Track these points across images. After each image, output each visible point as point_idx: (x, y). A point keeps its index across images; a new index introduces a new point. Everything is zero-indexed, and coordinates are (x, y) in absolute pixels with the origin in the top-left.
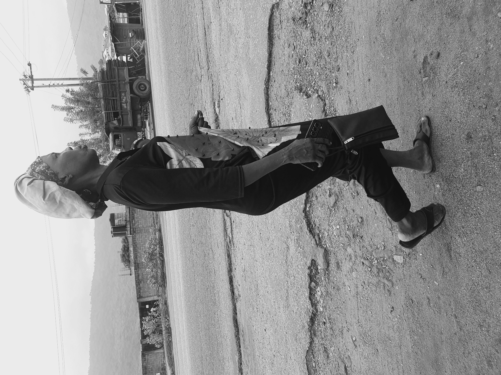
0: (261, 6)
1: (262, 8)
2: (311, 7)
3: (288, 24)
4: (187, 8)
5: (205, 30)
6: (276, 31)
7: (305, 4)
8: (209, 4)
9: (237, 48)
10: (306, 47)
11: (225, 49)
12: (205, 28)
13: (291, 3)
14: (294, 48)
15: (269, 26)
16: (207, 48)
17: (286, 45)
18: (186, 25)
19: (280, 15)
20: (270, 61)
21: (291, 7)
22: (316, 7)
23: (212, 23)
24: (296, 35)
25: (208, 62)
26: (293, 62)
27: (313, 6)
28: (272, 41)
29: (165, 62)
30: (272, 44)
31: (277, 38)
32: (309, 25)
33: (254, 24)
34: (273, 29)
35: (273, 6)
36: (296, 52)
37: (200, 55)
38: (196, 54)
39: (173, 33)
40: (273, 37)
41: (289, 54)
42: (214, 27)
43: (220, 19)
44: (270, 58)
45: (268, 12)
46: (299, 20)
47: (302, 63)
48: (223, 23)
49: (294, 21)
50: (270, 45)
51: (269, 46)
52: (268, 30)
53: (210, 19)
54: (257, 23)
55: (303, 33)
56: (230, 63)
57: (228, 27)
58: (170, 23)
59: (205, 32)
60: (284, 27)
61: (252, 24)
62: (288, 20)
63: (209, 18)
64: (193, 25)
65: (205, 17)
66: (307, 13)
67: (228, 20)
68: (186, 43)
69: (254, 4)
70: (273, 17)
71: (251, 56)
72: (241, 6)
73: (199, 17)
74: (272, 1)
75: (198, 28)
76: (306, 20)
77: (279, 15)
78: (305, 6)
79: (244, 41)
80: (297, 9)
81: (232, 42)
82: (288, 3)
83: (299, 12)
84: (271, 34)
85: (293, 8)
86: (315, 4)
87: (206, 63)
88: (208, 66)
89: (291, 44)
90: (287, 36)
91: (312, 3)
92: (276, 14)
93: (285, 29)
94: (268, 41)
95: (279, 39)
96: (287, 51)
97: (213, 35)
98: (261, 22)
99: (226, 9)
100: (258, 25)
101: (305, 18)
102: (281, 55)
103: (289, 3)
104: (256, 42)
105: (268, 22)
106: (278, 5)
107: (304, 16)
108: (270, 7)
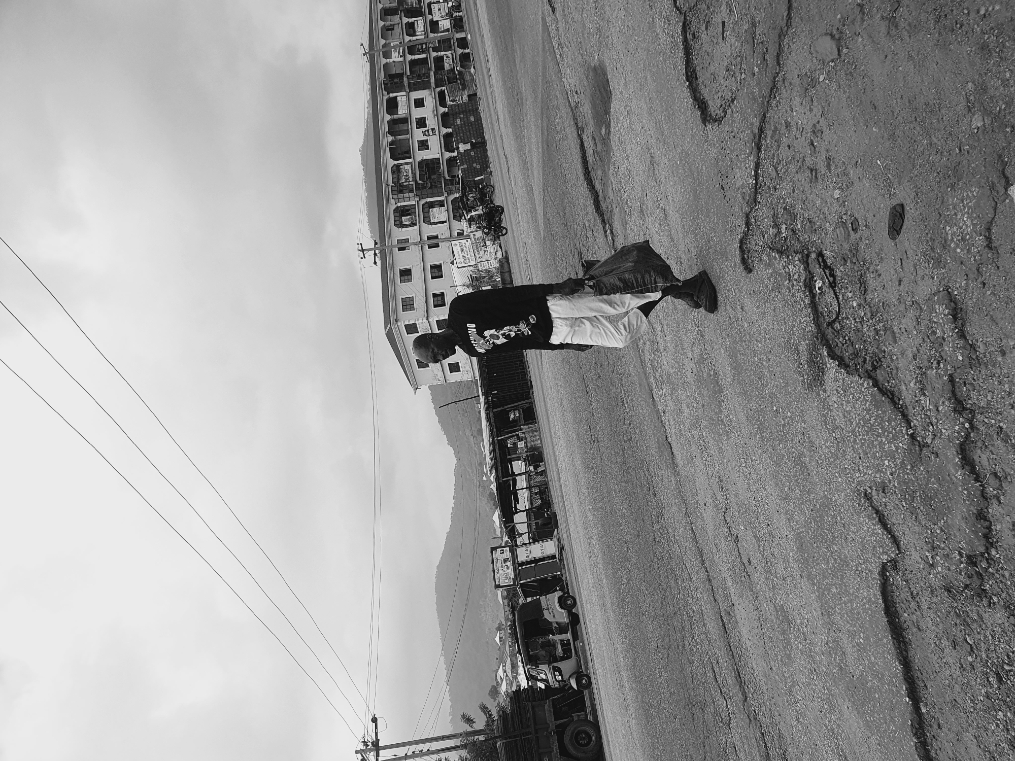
0: (852, 569)
1: (855, 572)
2: (988, 563)
3: (935, 599)
4: (672, 581)
5: (722, 621)
6: (906, 615)
7: (969, 557)
8: (723, 571)
9: (812, 654)
10: (1008, 647)
11: (779, 657)
12: (721, 617)
13: (930, 557)
14: (972, 650)
15: (885, 605)
16: (733, 657)
17: (945, 642)
18: (675, 613)
19: (906, 581)
20: (910, 678)
21: (932, 566)
22: (1003, 562)
23: (735, 607)
24: (965, 621)
25: (741, 683)
26: (978, 680)
27: (992, 559)
28: (901, 634)
29: (634, 686)
30: (905, 643)
31: (915, 630)
32: (995, 599)
33: (845, 603)
34: (896, 610)
35: (884, 565)
36: (979, 658)
37: (717, 670)
38: (708, 668)
39: (647, 628)
40: (901, 628)
41: (960, 664)
42: (743, 613)
43: (756, 598)
44: (908, 673)
45: (875, 579)
46: (964, 590)
47: (1009, 682)
48: (765, 605)
49: (950, 591)
50: (899, 645)
51: (898, 647)
52: (885, 614)
53: (730, 599)
54: (851, 601)
55: (986, 616)
56: (801, 685)
57: (777, 612)
58: (638, 609)
59: (724, 625)
60: (924, 606)
61: (839, 604)
62: (932, 591)
63: (728, 597)
64: (691, 612)
65: (717, 596)
66: (981, 575)
67: (776, 599)
68: (680, 648)
69: (833, 565)
70: (890, 588)
71: (857, 670)
72: (802, 572)
73: (704, 597)
74: (879, 558)
75: (705, 617)
76: (983, 590)
77: (905, 583)
78: (972, 560)
79: (828, 638)
80: (953, 567)
81: (796, 643)
82: (921, 557)
83: (961, 575)
84: (894, 620)
85: (940, 569)
86: (997, 556)
87: (738, 687)
88: (742, 694)
89: (960, 641)
90: (941, 625)
91: (986, 555)
92: (897, 579)
93: (929, 608)
94: (892, 637)
95: (920, 630)
96: (951, 656)
97: (744, 631)
98: (862, 600)
99: (767, 579)
100: (857, 606)
101: (980, 586)
102: (937, 665)
103: (924, 557)
104: (861, 640)
105: (881, 597)
106: (895, 563)
107: (976, 582)
108: (876, 569)
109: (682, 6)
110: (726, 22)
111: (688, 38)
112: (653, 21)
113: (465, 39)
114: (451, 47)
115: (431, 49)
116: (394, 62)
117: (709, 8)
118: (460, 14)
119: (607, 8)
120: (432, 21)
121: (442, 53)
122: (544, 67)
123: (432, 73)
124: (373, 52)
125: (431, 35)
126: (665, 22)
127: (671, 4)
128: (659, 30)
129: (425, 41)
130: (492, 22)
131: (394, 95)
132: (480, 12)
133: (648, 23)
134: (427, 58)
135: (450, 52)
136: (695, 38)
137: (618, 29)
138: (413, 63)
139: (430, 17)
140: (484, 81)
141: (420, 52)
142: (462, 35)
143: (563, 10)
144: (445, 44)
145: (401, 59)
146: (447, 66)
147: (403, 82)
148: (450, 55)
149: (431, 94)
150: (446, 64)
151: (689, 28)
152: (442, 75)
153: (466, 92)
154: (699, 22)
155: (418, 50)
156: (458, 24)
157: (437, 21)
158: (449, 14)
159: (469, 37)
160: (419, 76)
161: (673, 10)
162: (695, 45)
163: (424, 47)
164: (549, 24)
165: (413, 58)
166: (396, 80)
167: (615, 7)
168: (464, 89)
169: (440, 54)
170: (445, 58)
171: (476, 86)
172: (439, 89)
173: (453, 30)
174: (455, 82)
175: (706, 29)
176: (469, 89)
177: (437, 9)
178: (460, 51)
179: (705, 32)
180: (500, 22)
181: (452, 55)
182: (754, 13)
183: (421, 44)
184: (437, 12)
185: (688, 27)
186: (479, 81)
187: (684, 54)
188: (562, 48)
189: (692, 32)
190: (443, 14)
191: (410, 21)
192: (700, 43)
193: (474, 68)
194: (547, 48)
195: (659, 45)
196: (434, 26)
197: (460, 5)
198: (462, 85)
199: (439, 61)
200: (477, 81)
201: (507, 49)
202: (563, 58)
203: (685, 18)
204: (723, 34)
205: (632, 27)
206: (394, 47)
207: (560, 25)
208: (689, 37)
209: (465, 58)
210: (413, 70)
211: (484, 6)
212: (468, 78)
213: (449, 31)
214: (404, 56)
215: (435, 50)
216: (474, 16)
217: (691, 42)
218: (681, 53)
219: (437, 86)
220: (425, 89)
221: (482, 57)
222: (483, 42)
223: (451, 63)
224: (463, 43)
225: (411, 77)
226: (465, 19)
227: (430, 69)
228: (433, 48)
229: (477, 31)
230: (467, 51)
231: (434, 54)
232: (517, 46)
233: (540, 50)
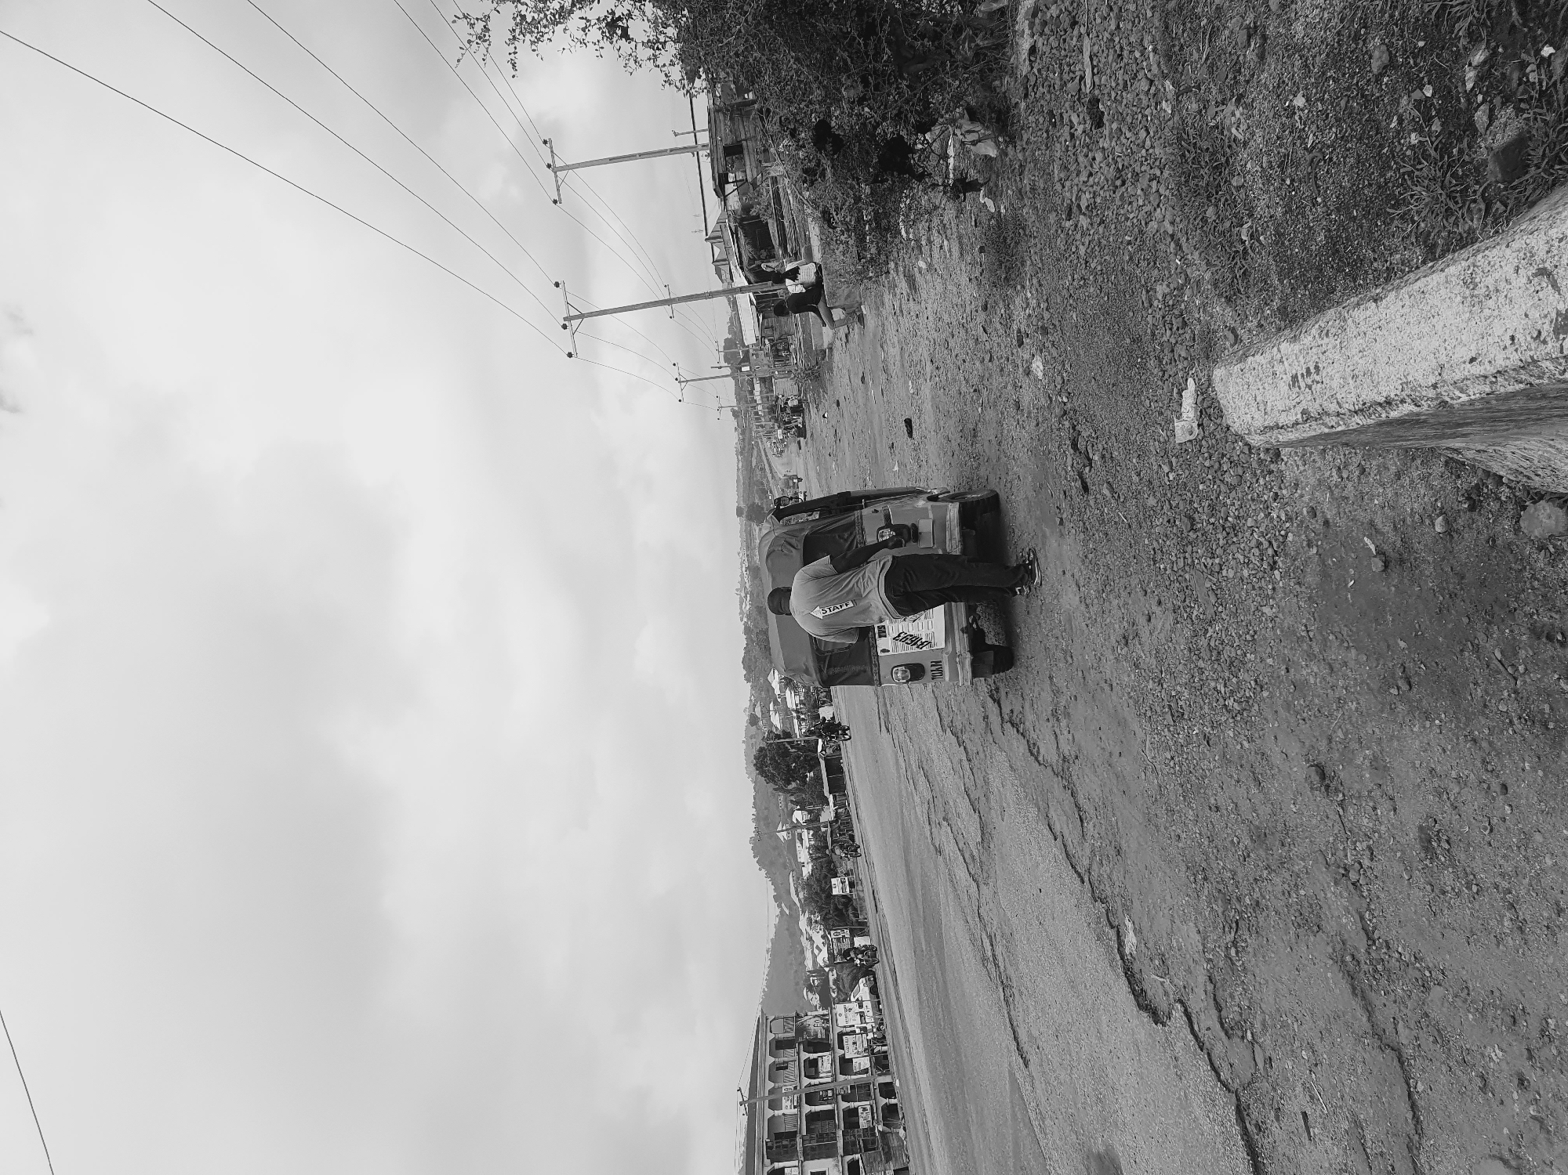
109: (1230, 1081)
110: (1309, 1113)
111: (1250, 1130)
112: (1186, 1096)
113: (890, 1084)
114: (870, 1095)
115: (840, 1097)
116: (784, 1114)
117: (1275, 1090)
118: (885, 1048)
119: (1110, 1070)
120: (842, 1059)
121: (857, 1104)
122: (1016, 1144)
123: (840, 1133)
124: (752, 1101)
125: (841, 1078)
126: (1205, 1101)
127: (1211, 1076)
128: (1198, 1112)
129: (832, 1086)
130: (932, 1069)
131: (781, 1165)
132: (914, 1051)
133: (1179, 1099)
134: (833, 1110)
135: (868, 1103)
136: (1260, 1130)
137: (1130, 1102)
138: (812, 1118)
139: (841, 1052)
140: (921, 1152)
141: (824, 1100)
142: (887, 1079)
143: (1041, 1065)
144: (862, 1091)
145: (795, 1111)
146: (863, 1124)
147: (794, 1145)
148: (868, 1107)
149: (837, 1165)
150: (861, 1121)
151: (1248, 1115)
152: (854, 1136)
153: (892, 1166)
154: (1264, 1107)
155: (822, 1098)
156: (881, 1063)
157: (851, 1059)
158: (870, 1050)
159: (897, 1084)
160: (821, 1137)
161: (1216, 1086)
162: (1263, 1142)
163: (830, 1093)
164: (1021, 1081)
165: (813, 1110)
166: (785, 1143)
167: (1123, 1069)
168: (887, 1161)
169: (852, 1105)
170: (860, 1111)
171: (907, 1157)
172: (849, 1158)
173: (874, 1070)
174: (874, 1149)
175: (1277, 1118)
176: (896, 1160)
177: (850, 1043)
178: (883, 1101)
179: (1276, 1124)
180: (945, 1069)
181: (871, 1106)
182: (1354, 1106)
183: (827, 1091)
184: (852, 1047)
185: (1245, 1113)
186: (913, 1150)
187: (1248, 1155)
188: (1043, 1119)
189: (1254, 1122)
190: (860, 1049)
191: (812, 1058)
192: (1271, 1139)
193: (905, 1129)
194: (1019, 1116)
195: (1203, 1135)
196: (845, 1065)
197: (884, 1037)
198: (885, 1154)
199: (852, 1114)
200: (910, 1150)
201: (956, 1110)
202: (1046, 1134)
203: (1238, 1100)
204: (1309, 1133)
205: (1153, 1101)
206: (786, 1094)
207: (1037, 1083)
208: (1251, 1128)
209: (891, 1112)
210: (812, 1127)
211: (921, 1045)
212: (894, 1143)
213: (867, 1073)
214: (799, 1106)
215: (845, 1098)
216: (905, 1055)
217: (1256, 1137)
218: (1242, 1153)
219: (846, 1152)
220: (828, 1157)
221: (917, 1115)
222: (919, 1094)
223: (870, 1119)
224: (888, 1090)
225: (808, 1137)
226: (891, 1057)
227: (837, 1127)
228: (842, 1096)
229: (909, 1076)
230: (893, 1101)
231: (844, 1105)
232: (971, 1107)
233: (1009, 1117)
